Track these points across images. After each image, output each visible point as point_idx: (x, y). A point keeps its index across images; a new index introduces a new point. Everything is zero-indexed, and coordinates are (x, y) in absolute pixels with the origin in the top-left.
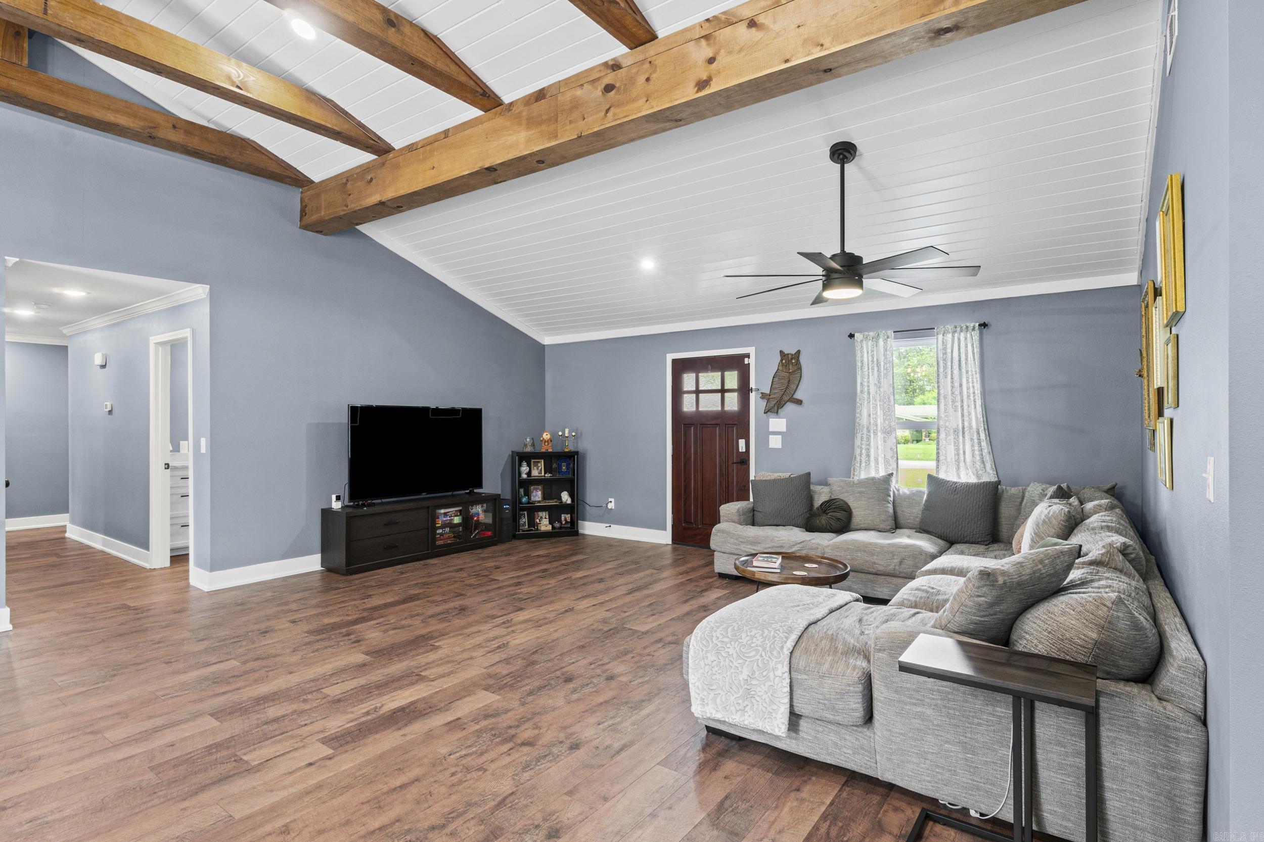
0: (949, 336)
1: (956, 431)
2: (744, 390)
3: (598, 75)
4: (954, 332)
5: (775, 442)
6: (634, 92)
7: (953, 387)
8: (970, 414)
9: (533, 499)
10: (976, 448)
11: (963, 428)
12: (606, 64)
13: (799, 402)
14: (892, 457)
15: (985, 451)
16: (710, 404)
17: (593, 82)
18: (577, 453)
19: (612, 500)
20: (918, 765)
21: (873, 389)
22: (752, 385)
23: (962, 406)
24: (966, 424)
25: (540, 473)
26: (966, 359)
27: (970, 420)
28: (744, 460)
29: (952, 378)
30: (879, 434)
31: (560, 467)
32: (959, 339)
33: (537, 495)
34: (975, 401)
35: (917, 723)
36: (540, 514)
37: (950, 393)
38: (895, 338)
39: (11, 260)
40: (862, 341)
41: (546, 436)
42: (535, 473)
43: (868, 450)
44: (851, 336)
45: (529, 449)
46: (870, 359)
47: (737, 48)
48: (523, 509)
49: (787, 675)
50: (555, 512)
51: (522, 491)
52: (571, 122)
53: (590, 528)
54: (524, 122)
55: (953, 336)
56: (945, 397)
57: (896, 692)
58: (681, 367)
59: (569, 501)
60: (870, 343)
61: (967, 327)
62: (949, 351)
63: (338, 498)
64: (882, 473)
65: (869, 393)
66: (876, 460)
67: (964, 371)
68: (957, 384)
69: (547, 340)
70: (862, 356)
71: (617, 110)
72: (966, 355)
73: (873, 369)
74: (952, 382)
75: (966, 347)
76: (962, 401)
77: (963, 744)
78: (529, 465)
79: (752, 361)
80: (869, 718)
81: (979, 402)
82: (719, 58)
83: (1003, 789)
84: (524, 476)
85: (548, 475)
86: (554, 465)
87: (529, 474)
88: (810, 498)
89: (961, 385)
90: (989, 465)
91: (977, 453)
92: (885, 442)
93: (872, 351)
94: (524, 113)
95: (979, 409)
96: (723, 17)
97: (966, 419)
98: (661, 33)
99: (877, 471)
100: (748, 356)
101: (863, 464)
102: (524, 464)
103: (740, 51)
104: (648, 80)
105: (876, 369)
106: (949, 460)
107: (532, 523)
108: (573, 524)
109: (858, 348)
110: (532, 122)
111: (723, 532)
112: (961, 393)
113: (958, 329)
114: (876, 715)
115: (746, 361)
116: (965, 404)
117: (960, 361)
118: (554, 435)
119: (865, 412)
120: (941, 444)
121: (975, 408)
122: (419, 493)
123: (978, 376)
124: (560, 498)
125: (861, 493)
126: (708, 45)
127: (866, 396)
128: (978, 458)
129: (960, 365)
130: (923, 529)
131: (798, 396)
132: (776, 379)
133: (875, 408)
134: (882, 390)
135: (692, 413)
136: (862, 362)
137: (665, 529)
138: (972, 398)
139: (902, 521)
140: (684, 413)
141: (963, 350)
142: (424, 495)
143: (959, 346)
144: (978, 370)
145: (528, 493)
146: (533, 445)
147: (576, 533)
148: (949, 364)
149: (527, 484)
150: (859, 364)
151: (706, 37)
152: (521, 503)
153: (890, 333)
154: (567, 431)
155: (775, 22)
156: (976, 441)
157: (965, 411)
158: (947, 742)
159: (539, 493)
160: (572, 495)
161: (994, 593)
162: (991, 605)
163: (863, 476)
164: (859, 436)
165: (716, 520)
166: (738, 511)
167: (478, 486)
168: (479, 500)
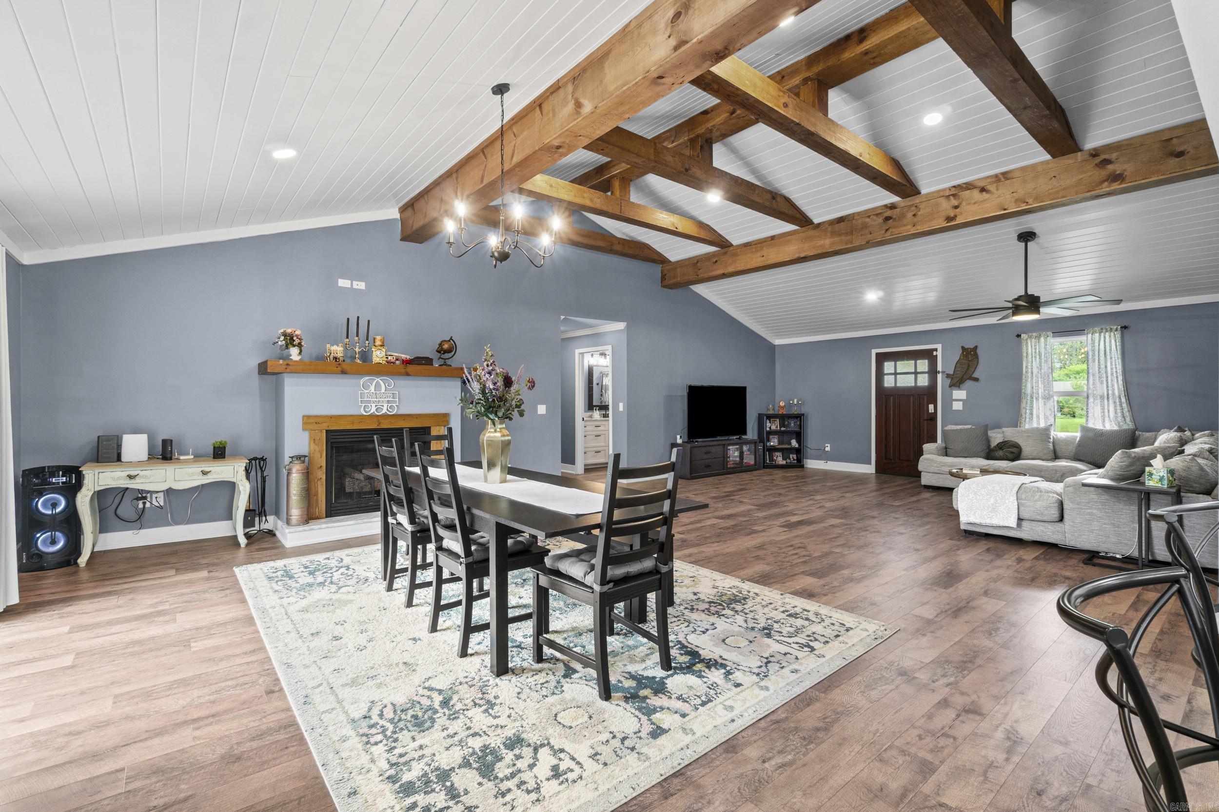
0: (1097, 335)
1: (1102, 397)
2: (933, 372)
3: (880, 211)
4: (1100, 333)
5: (957, 406)
6: (905, 221)
7: (1099, 368)
8: (1113, 385)
9: (772, 444)
10: (1118, 408)
11: (1108, 395)
12: (886, 206)
13: (977, 380)
14: (1051, 415)
15: (1126, 410)
16: (905, 381)
17: (877, 215)
18: (803, 415)
19: (829, 445)
20: (1089, 536)
21: (1035, 371)
22: (939, 368)
23: (1107, 380)
24: (1110, 392)
25: (777, 427)
26: (1111, 350)
27: (1113, 390)
28: (933, 418)
29: (1099, 362)
30: (1040, 399)
31: (789, 424)
32: (1105, 337)
33: (774, 442)
34: (1117, 377)
35: (1088, 517)
36: (777, 454)
37: (1097, 372)
38: (1054, 337)
39: (562, 317)
40: (1027, 339)
41: (782, 404)
42: (773, 427)
43: (1031, 410)
44: (1019, 336)
45: (771, 412)
46: (1034, 351)
47: (973, 201)
48: (767, 450)
49: (1016, 501)
50: (786, 452)
51: (765, 439)
52: (862, 235)
53: (812, 464)
54: (829, 234)
55: (1100, 335)
56: (1094, 375)
57: (1077, 504)
58: (882, 358)
59: (797, 446)
60: (1033, 340)
61: (1111, 329)
62: (1097, 344)
63: (681, 437)
64: (1042, 425)
65: (1032, 373)
66: (1038, 417)
67: (1108, 357)
68: (1103, 366)
69: (777, 342)
70: (1027, 349)
71: (894, 230)
72: (1111, 347)
73: (1035, 357)
74: (1099, 365)
75: (1110, 342)
76: (1107, 377)
77: (1113, 525)
78: (770, 422)
79: (939, 354)
80: (1061, 519)
81: (1120, 378)
82: (961, 206)
83: (1134, 542)
84: (768, 429)
85: (783, 429)
86: (786, 423)
87: (770, 427)
88: (988, 441)
89: (1106, 367)
90: (1128, 419)
91: (1119, 411)
92: (1045, 404)
93: (1035, 346)
94: (829, 229)
95: (1121, 382)
96: (964, 186)
97: (1110, 389)
98: (924, 191)
99: (1038, 423)
100: (936, 350)
101: (1027, 420)
102: (768, 421)
103: (975, 203)
104: (914, 215)
105: (1038, 357)
106: (1096, 415)
107: (771, 459)
108: (799, 460)
109: (1024, 344)
110: (834, 234)
111: (928, 459)
112: (1106, 372)
113: (1104, 331)
114: (1066, 516)
115: (935, 353)
116: (1109, 379)
117: (1105, 351)
118: (787, 403)
119: (1029, 385)
120: (1089, 405)
121: (1118, 381)
122: (715, 436)
123: (1120, 361)
124: (790, 444)
125: (1028, 436)
126: (955, 199)
127: (1029, 374)
128: (1120, 414)
129: (1105, 354)
130: (1077, 458)
131: (975, 375)
132: (958, 365)
133: (1037, 382)
134: (1043, 371)
135: (892, 388)
136: (1027, 353)
137: (870, 464)
138: (1115, 375)
139: (1059, 454)
140: (887, 388)
141: (1107, 344)
142: (719, 438)
143: (1105, 341)
144: (1120, 356)
145: (769, 440)
146: (774, 409)
147: (802, 466)
148: (1097, 353)
149: (769, 434)
150: (1025, 354)
151: (954, 195)
152: (766, 446)
153: (1050, 333)
154: (795, 401)
155: (997, 190)
156: (1118, 403)
157: (1109, 383)
158: (1105, 524)
159: (776, 440)
160: (798, 442)
161: (1130, 460)
162: (1128, 466)
163: (1027, 426)
164: (1024, 401)
165: (921, 453)
166: (937, 448)
167: (745, 433)
168: (748, 442)
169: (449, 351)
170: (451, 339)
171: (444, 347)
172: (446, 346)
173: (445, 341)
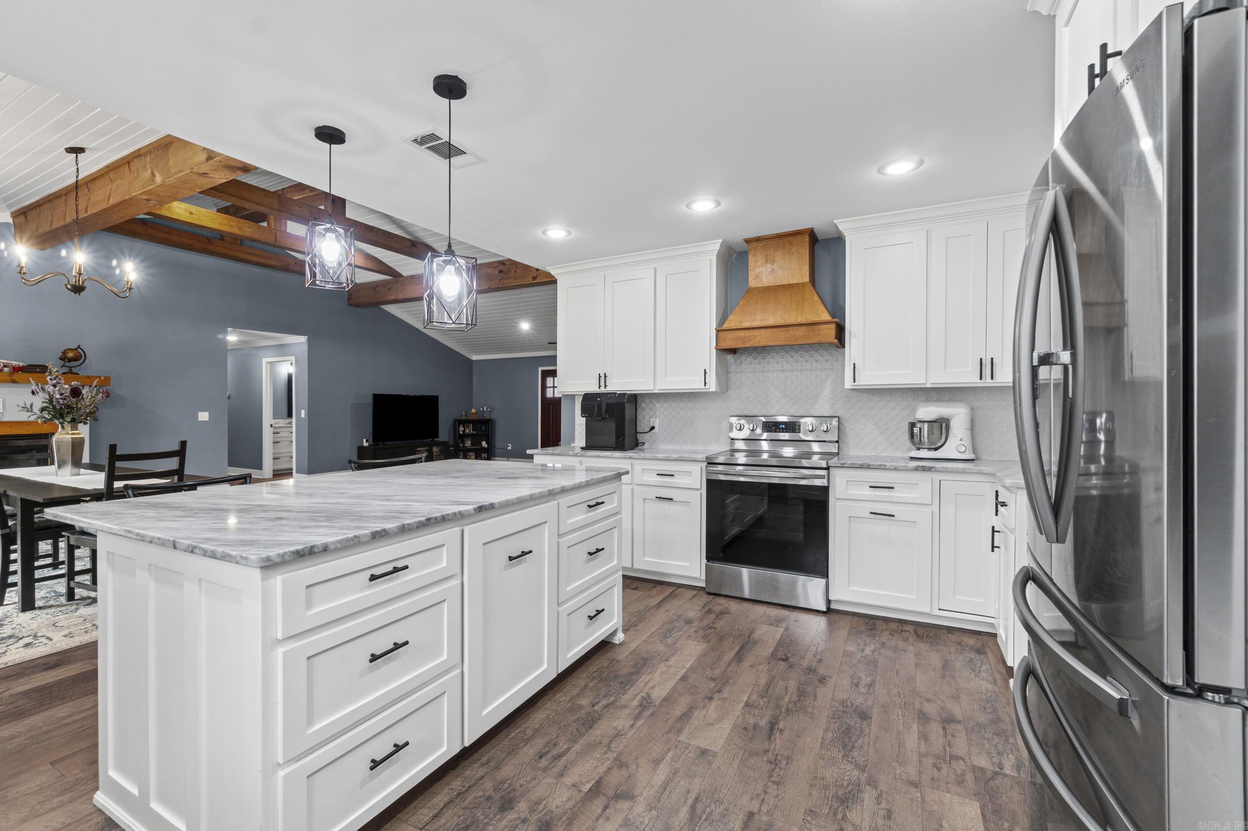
9: (466, 445)
18: (491, 420)
19: (510, 445)
25: (470, 431)
31: (481, 428)
33: (468, 443)
36: (470, 453)
39: (230, 329)
41: (473, 411)
42: (467, 431)
45: (464, 418)
48: (460, 451)
50: (478, 452)
51: (460, 441)
59: (486, 446)
63: (367, 441)
69: (475, 358)
78: (464, 427)
84: (461, 433)
85: (475, 432)
86: (478, 427)
87: (464, 431)
102: (461, 426)
107: (465, 458)
118: (478, 410)
124: (481, 445)
135: (550, 398)
140: (547, 398)
145: (463, 442)
146: (466, 415)
149: (463, 437)
152: (459, 447)
154: (485, 408)
159: (470, 442)
160: (487, 443)
167: (438, 437)
168: (438, 444)
169: (76, 359)
170: (79, 347)
171: (67, 355)
172: (70, 355)
173: (70, 349)
